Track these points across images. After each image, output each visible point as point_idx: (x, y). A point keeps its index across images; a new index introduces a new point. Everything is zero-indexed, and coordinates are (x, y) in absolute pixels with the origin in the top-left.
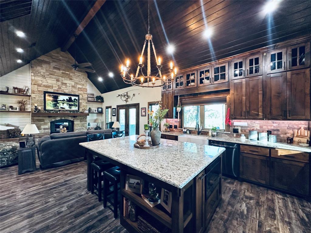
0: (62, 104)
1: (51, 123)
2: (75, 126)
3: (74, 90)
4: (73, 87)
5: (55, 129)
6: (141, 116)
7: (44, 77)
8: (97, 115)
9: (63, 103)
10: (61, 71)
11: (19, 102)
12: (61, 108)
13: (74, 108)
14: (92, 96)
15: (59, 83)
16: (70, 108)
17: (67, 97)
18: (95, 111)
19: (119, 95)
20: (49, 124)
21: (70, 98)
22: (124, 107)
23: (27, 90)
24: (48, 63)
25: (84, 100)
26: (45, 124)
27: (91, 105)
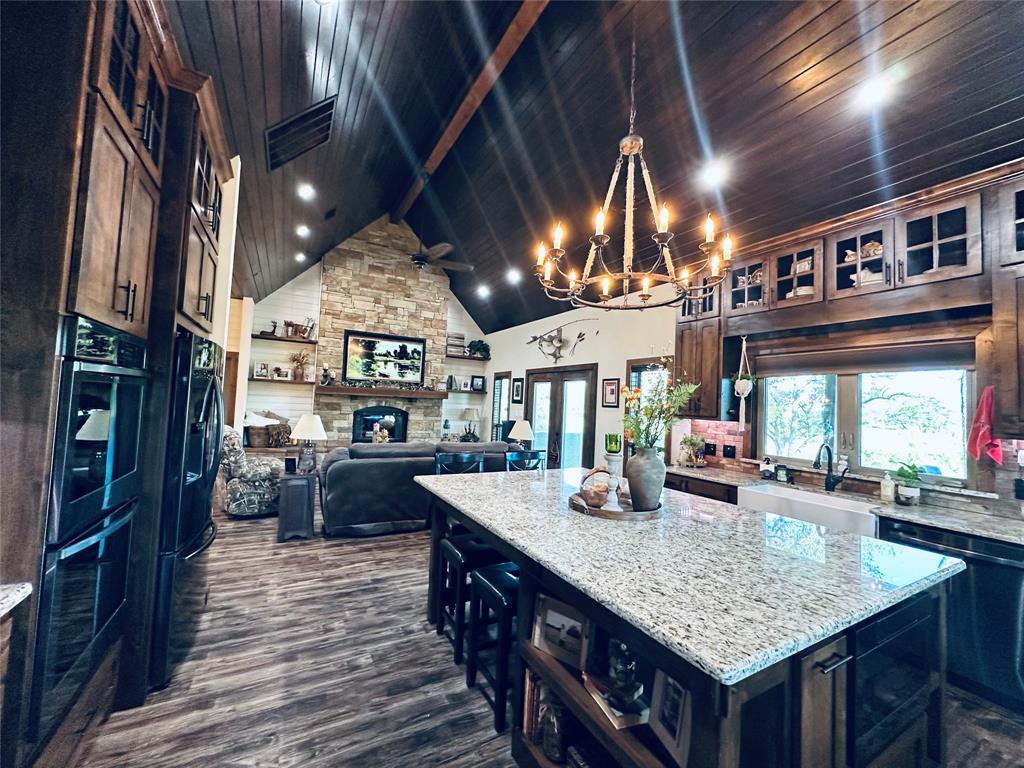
0: (383, 363)
1: (356, 414)
2: (409, 427)
3: (414, 325)
4: (412, 316)
5: (362, 432)
6: (603, 406)
7: (347, 292)
8: (470, 399)
9: (386, 362)
10: (387, 276)
11: (294, 359)
12: (381, 375)
13: (412, 377)
14: (457, 343)
15: (381, 308)
16: (402, 375)
17: (394, 346)
18: (466, 385)
19: (535, 339)
20: (352, 417)
21: (403, 348)
22: (549, 376)
23: (312, 328)
24: (359, 256)
25: (437, 352)
26: (343, 416)
27: (454, 367)
